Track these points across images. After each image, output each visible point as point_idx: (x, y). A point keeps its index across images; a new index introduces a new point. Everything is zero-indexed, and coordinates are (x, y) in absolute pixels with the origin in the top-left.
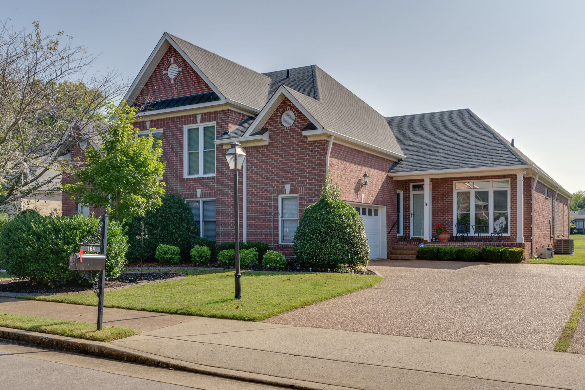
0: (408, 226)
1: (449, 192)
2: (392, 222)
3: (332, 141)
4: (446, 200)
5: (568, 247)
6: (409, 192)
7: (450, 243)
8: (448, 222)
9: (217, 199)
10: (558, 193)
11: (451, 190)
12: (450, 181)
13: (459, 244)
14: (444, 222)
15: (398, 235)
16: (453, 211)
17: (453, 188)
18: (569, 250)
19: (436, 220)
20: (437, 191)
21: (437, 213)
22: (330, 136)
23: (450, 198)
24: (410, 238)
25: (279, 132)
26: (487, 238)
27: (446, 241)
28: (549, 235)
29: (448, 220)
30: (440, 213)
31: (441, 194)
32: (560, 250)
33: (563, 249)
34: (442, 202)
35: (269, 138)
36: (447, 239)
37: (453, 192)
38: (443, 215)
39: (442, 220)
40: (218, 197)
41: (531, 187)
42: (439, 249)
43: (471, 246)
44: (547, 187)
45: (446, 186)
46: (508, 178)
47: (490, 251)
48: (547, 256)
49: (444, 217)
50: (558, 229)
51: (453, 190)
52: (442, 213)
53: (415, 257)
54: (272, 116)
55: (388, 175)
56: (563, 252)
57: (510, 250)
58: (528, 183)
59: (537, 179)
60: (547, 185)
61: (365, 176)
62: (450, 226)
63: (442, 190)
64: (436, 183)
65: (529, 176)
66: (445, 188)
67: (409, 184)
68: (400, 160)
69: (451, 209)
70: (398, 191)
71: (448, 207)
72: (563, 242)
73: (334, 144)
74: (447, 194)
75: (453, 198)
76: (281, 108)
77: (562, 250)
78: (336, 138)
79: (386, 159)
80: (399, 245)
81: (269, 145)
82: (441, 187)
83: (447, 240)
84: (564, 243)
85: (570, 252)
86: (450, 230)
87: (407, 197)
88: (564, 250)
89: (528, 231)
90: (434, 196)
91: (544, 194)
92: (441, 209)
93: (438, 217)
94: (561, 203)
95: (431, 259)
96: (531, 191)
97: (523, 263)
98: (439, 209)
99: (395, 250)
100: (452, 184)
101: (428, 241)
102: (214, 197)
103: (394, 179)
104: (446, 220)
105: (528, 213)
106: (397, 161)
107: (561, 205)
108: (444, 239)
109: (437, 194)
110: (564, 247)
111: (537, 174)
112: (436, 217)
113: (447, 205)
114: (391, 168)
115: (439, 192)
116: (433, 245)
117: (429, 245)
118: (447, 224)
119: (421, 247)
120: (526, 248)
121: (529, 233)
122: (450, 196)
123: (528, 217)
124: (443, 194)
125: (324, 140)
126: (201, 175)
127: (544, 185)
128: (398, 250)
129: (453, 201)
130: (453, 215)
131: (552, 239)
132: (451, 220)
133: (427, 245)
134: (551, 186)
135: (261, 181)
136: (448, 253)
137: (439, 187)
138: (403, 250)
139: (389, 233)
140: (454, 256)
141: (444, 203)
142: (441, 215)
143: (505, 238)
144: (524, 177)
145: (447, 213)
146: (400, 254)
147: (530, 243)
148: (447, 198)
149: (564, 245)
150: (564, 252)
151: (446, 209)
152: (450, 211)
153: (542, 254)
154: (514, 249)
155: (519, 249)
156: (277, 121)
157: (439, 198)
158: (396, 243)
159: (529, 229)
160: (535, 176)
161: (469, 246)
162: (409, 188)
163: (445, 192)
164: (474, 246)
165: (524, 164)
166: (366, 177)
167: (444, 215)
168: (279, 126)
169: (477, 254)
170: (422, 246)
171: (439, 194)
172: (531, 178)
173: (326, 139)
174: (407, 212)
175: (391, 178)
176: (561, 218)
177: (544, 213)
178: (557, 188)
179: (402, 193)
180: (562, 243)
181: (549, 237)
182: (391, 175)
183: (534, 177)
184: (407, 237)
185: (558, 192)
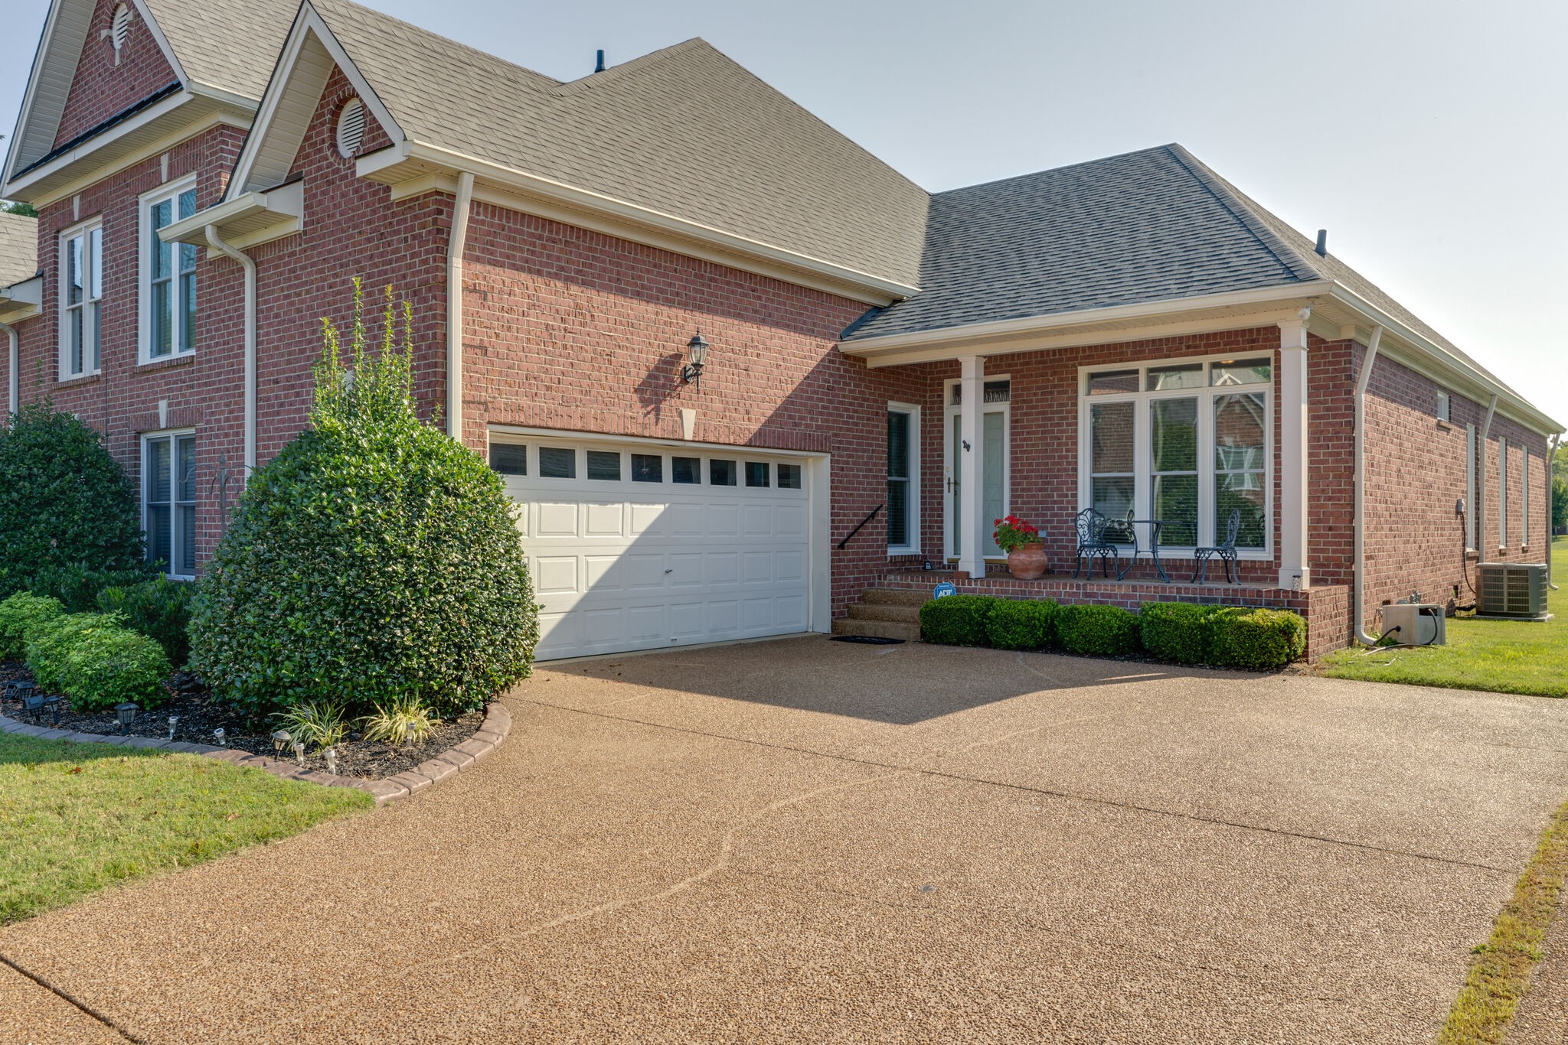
0: (936, 522)
1: (1062, 405)
2: (862, 508)
3: (466, 194)
4: (1053, 432)
5: (1526, 594)
6: (942, 408)
7: (1039, 585)
8: (1061, 508)
9: (198, 430)
10: (1496, 414)
11: (1069, 398)
12: (1066, 366)
13: (1072, 587)
14: (1048, 509)
15: (894, 551)
16: (1075, 470)
17: (1076, 391)
18: (1527, 602)
19: (1024, 503)
20: (1024, 401)
21: (1026, 478)
22: (455, 176)
23: (1068, 425)
24: (945, 562)
25: (329, 183)
26: (1188, 566)
27: (1031, 575)
28: (1458, 550)
29: (1062, 502)
30: (1037, 477)
31: (1038, 414)
32: (1495, 601)
33: (1506, 597)
34: (1042, 439)
35: (306, 207)
36: (1037, 569)
37: (1075, 404)
38: (1044, 483)
39: (1041, 502)
40: (202, 425)
41: (1350, 378)
42: (990, 605)
43: (1110, 596)
44: (1444, 389)
45: (1055, 386)
46: (1265, 347)
47: (1165, 621)
48: (1417, 637)
49: (1046, 490)
50: (1502, 530)
51: (1076, 398)
52: (1041, 477)
53: (915, 631)
54: (311, 128)
55: (835, 348)
56: (1506, 610)
57: (1241, 618)
58: (1339, 363)
59: (1374, 347)
60: (1444, 383)
61: (695, 342)
62: (1066, 521)
63: (1043, 400)
64: (1024, 377)
65: (1345, 336)
66: (1052, 393)
67: (941, 384)
68: (897, 301)
69: (1069, 463)
70: (894, 406)
71: (1060, 457)
72: (1505, 576)
73: (475, 204)
74: (1058, 412)
75: (1076, 424)
76: (331, 93)
77: (1502, 601)
78: (479, 183)
79: (829, 295)
80: (889, 585)
81: (305, 232)
82: (1038, 388)
83: (1037, 574)
84: (1509, 580)
85: (1531, 611)
86: (1066, 534)
87: (935, 426)
88: (1510, 601)
89: (1339, 544)
90: (1017, 421)
91: (1433, 412)
92: (1038, 464)
93: (1029, 490)
94: (1518, 446)
95: (960, 642)
96: (1350, 392)
97: (1294, 672)
98: (1031, 465)
99: (872, 602)
100: (1075, 379)
101: (973, 576)
102: (190, 426)
103: (872, 364)
104: (1055, 502)
105: (1340, 477)
106: (885, 304)
107: (1517, 455)
108: (1026, 570)
109: (1025, 414)
110: (1509, 594)
111: (1373, 326)
112: (1023, 490)
113: (1057, 451)
114: (855, 327)
115: (1033, 407)
116: (986, 591)
117: (973, 591)
118: (1056, 515)
119: (941, 594)
120: (1315, 609)
121: (1343, 551)
122: (1066, 418)
123: (1340, 491)
124: (1043, 413)
125: (438, 193)
126: (176, 353)
127: (1432, 382)
128: (876, 602)
129: (1076, 437)
130: (1075, 483)
131: (1471, 565)
132: (1068, 502)
133: (966, 590)
134: (1468, 390)
135: (289, 362)
136: (1018, 622)
137: (1031, 389)
138: (894, 603)
139: (840, 546)
140: (1040, 633)
141: (1048, 445)
142: (1037, 484)
143: (1253, 566)
144: (1310, 335)
145: (1056, 477)
146: (876, 618)
147: (1345, 588)
148: (1059, 425)
149: (1510, 587)
150: (1510, 608)
151: (1054, 464)
152: (1066, 470)
153: (1398, 629)
154: (1263, 617)
155: (1278, 617)
156: (323, 141)
157: (1030, 427)
158: (879, 578)
159: (1342, 536)
160: (1369, 336)
161: (1103, 595)
162: (941, 396)
163: (1051, 406)
164: (1122, 596)
165: (1301, 281)
166: (697, 348)
167: (1049, 483)
168: (326, 158)
169: (1119, 628)
170: (945, 591)
171: (1031, 414)
172: (1349, 343)
173: (443, 186)
174: (935, 474)
175: (857, 361)
176: (1513, 495)
177: (1429, 476)
178: (1493, 395)
179: (915, 413)
180: (1501, 580)
181: (1458, 559)
182: (851, 346)
183: (1363, 341)
184: (935, 557)
185: (1494, 408)
